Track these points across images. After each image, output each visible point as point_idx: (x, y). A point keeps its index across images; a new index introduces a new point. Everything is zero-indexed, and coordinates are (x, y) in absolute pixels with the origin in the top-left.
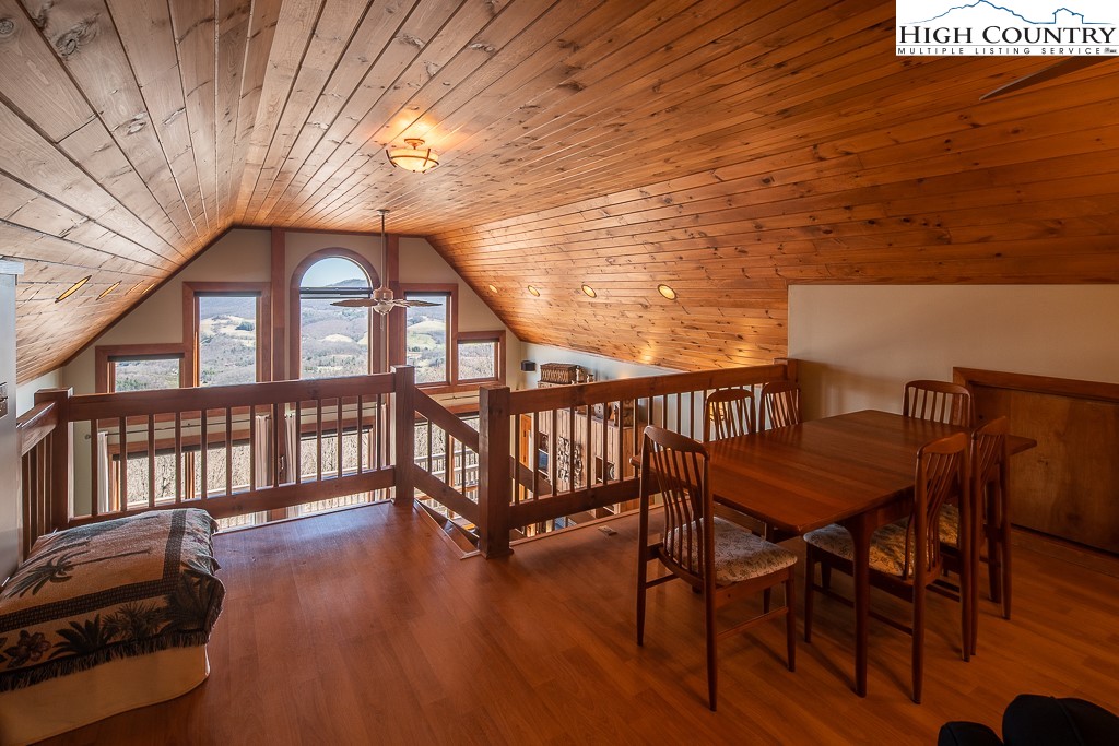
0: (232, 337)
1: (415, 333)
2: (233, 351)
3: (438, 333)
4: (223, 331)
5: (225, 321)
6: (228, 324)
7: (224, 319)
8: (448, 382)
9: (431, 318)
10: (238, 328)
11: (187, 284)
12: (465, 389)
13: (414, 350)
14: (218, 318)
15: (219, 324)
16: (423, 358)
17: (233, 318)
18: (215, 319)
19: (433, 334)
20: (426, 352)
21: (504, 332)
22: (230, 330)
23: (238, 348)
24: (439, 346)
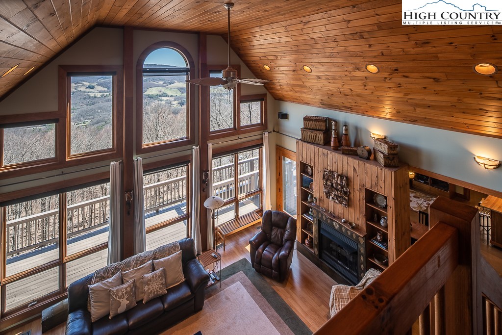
0: (84, 92)
1: (171, 89)
2: (85, 98)
3: (182, 88)
4: (79, 89)
5: (81, 85)
6: (82, 86)
7: (80, 83)
8: (235, 128)
9: (179, 81)
10: (87, 88)
11: (62, 67)
12: (245, 132)
13: (171, 96)
14: (77, 83)
15: (78, 86)
16: (175, 100)
17: (85, 83)
18: (76, 84)
19: (180, 89)
20: (176, 97)
21: (265, 95)
22: (83, 89)
23: (87, 97)
24: (182, 94)
